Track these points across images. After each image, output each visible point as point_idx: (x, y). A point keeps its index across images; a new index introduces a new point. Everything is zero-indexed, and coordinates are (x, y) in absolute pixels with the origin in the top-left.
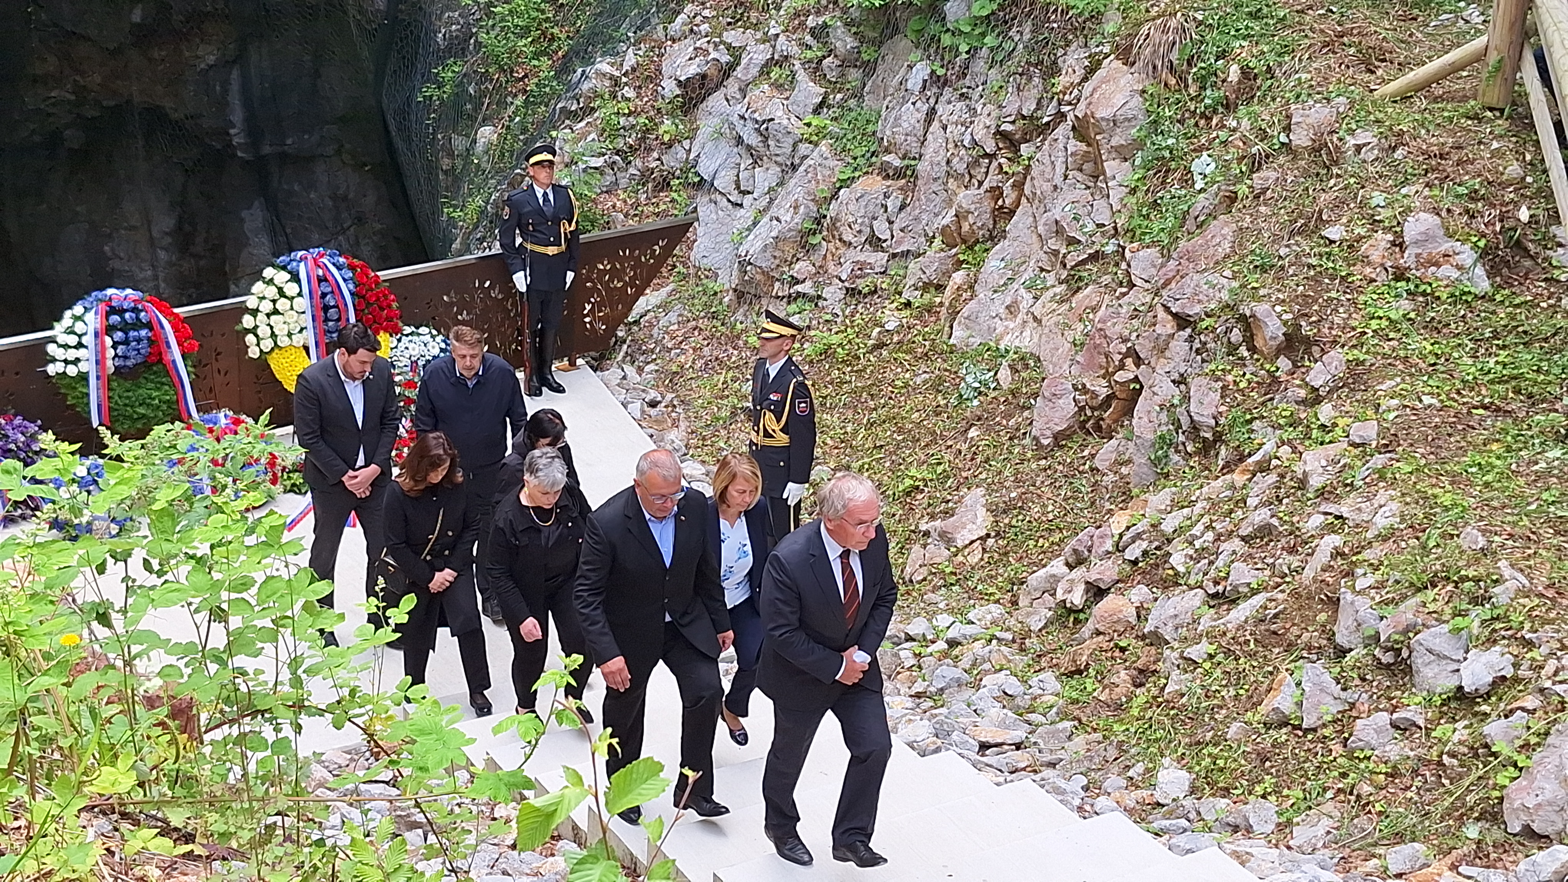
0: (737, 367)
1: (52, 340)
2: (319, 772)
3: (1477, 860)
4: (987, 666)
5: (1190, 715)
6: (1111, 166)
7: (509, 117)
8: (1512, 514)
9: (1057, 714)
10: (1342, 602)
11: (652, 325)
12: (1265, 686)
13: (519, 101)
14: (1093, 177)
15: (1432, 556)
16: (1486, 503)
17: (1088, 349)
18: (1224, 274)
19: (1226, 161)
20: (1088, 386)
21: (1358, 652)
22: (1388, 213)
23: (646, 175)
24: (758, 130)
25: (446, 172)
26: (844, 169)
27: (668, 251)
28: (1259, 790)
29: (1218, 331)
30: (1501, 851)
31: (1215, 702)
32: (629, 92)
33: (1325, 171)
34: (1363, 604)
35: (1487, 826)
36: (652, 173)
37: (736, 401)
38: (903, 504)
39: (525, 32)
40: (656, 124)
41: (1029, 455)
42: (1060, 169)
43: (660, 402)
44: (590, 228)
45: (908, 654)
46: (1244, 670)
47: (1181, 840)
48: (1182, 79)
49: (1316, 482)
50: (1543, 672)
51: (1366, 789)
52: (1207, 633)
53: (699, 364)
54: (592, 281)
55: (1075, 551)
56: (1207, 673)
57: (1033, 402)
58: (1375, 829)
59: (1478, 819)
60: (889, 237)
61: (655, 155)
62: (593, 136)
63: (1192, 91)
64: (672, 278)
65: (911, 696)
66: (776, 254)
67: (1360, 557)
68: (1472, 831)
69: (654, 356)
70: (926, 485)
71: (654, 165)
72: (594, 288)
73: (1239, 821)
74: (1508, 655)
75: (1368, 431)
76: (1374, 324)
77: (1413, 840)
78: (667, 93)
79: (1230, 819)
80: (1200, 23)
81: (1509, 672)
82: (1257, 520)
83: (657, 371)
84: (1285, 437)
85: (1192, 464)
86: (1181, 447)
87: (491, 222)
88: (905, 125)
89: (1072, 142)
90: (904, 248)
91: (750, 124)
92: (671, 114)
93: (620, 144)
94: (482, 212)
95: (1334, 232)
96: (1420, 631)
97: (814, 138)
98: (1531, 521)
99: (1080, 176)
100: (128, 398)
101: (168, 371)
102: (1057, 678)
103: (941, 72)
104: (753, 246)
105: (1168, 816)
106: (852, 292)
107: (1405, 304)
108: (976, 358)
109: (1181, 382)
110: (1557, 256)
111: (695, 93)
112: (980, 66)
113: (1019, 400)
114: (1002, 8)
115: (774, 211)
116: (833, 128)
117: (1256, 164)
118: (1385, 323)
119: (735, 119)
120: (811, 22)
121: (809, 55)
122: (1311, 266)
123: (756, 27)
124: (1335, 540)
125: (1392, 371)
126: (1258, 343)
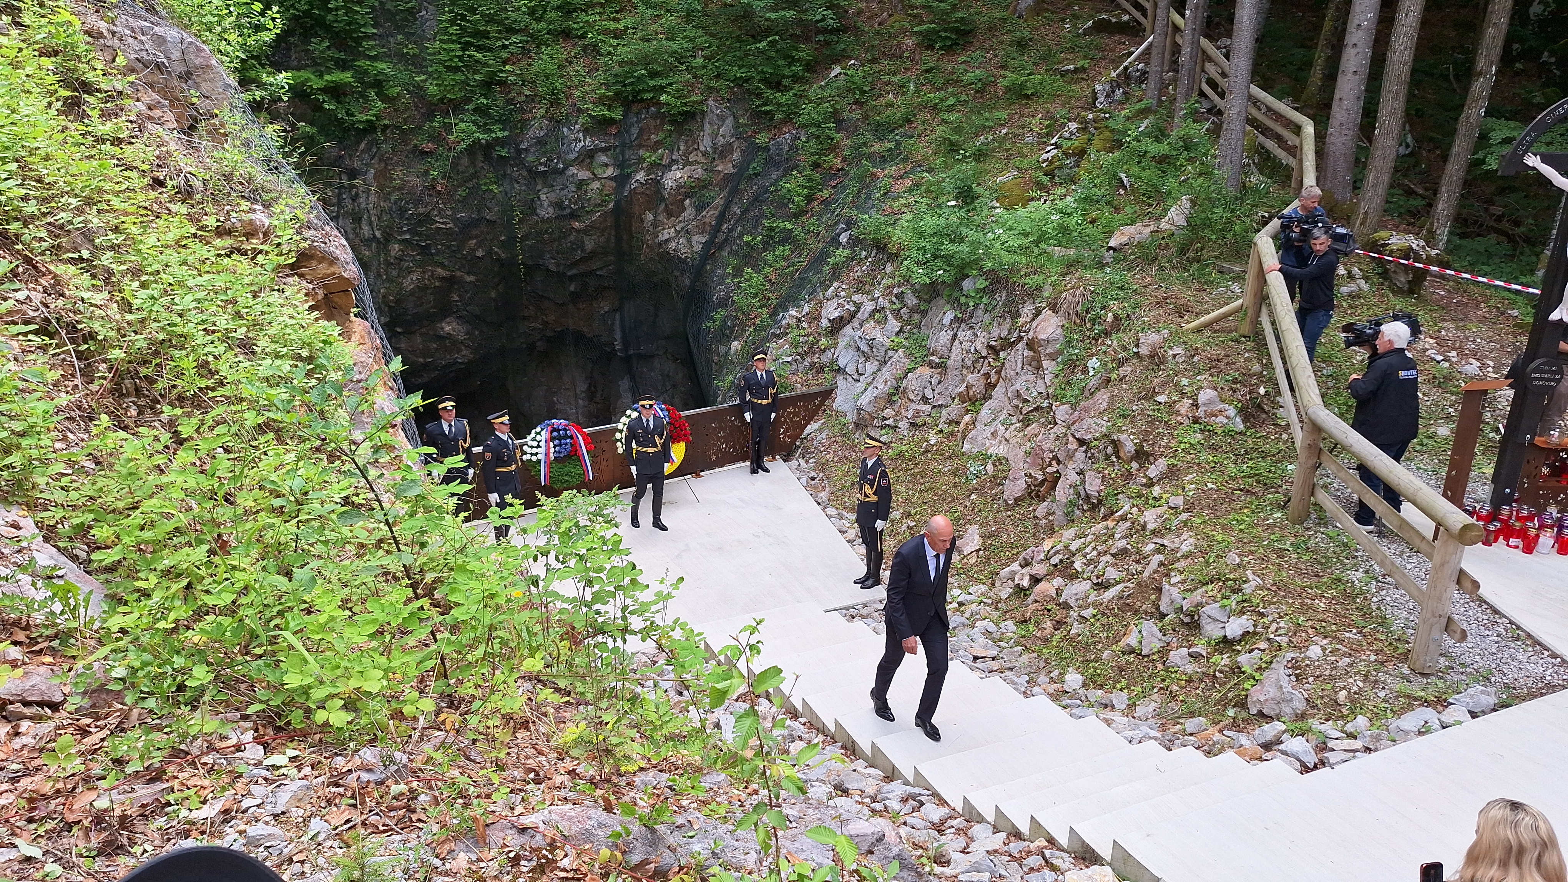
3: (1233, 728)
4: (978, 617)
5: (1083, 646)
6: (1046, 363)
7: (747, 336)
8: (1254, 546)
9: (1014, 642)
10: (1163, 589)
11: (813, 440)
12: (1123, 632)
13: (752, 329)
14: (1036, 368)
15: (1211, 567)
16: (1240, 540)
17: (1035, 456)
20: (1033, 474)
21: (1172, 616)
22: (1188, 389)
23: (812, 365)
24: (868, 344)
25: (716, 364)
26: (910, 363)
27: (822, 403)
30: (1246, 723)
31: (1097, 639)
32: (805, 325)
34: (1175, 591)
35: (1239, 710)
36: (815, 364)
39: (756, 295)
40: (818, 341)
41: (1001, 509)
42: (1020, 365)
43: (816, 478)
46: (1112, 623)
47: (1076, 711)
48: (1083, 320)
49: (1151, 526)
50: (1269, 630)
51: (1175, 688)
52: (1092, 604)
53: (836, 459)
54: (784, 418)
55: (1024, 558)
56: (1092, 624)
57: (1004, 481)
58: (1179, 709)
59: (1234, 706)
60: (932, 397)
61: (817, 355)
62: (787, 346)
63: (1088, 326)
64: (824, 416)
66: (877, 405)
67: (1173, 566)
68: (1231, 712)
69: (814, 455)
71: (816, 360)
72: (785, 421)
73: (1107, 702)
74: (1251, 620)
75: (1178, 501)
76: (1182, 446)
77: (1199, 716)
78: (824, 325)
79: (1104, 701)
80: (1092, 292)
81: (1251, 629)
82: (1120, 545)
83: (815, 462)
84: (1135, 503)
85: (1086, 515)
86: (1080, 507)
88: (941, 342)
89: (1026, 351)
90: (939, 403)
91: (864, 341)
92: (826, 335)
93: (800, 350)
95: (1161, 398)
96: (1204, 607)
97: (896, 348)
99: (1030, 368)
100: (559, 472)
101: (580, 459)
102: (1014, 624)
103: (960, 316)
104: (864, 401)
105: (1070, 698)
106: (913, 425)
107: (1199, 436)
108: (975, 458)
109: (1081, 473)
110: (1280, 412)
111: (838, 325)
112: (980, 312)
113: (997, 481)
114: (991, 284)
115: (874, 384)
116: (905, 343)
117: (1121, 363)
118: (1188, 445)
119: (857, 338)
120: (895, 291)
121: (894, 307)
122: (1149, 416)
123: (868, 293)
124: (1159, 557)
125: (1191, 470)
126: (1121, 454)
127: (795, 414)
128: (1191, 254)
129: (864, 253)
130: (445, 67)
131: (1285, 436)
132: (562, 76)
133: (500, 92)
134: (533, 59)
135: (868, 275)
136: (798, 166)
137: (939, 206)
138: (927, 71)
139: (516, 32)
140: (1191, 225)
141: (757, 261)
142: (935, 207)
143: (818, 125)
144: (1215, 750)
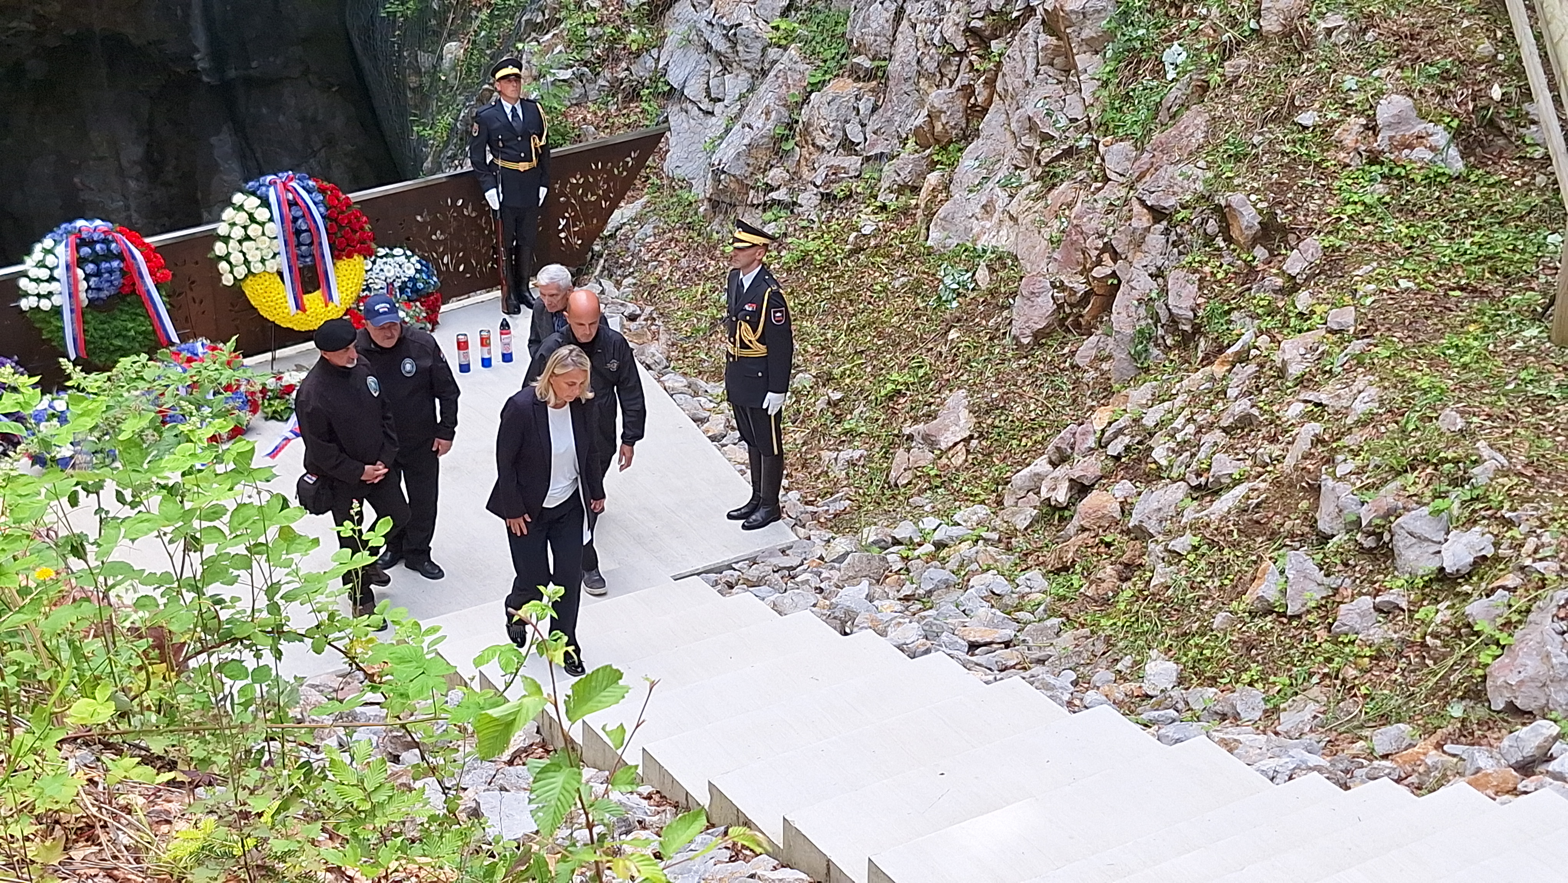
0: (715, 278)
1: (24, 274)
2: (313, 696)
3: (1462, 738)
4: (974, 566)
5: (1176, 607)
6: (1082, 60)
7: (475, 31)
8: (1490, 395)
9: (1045, 611)
10: (1323, 489)
11: (627, 238)
12: (1249, 575)
13: (484, 14)
14: (1065, 71)
15: (1411, 440)
16: (1463, 385)
17: (1065, 246)
18: (1198, 164)
19: (1196, 49)
20: (1066, 283)
21: (1341, 538)
22: (1361, 98)
23: (615, 85)
24: (726, 36)
25: (413, 90)
26: (814, 73)
27: (640, 163)
28: (1245, 677)
29: (1194, 222)
30: (1485, 728)
31: (1201, 593)
32: (594, 2)
33: (1297, 56)
34: (1344, 491)
35: (1472, 704)
36: (622, 84)
37: (715, 312)
38: (886, 409)
40: (622, 33)
41: (1009, 355)
42: (1031, 65)
43: (640, 315)
44: (561, 142)
45: (895, 557)
46: (1228, 560)
47: (1169, 730)
49: (1295, 370)
50: (1523, 550)
51: (1351, 672)
52: (1191, 526)
53: (677, 275)
54: (565, 196)
55: (1057, 448)
56: (1192, 565)
57: (1012, 301)
58: (1361, 711)
59: (1462, 698)
60: (862, 139)
61: (624, 65)
62: (560, 47)
64: (646, 190)
65: (900, 599)
66: (751, 161)
67: (1340, 443)
68: (1456, 710)
69: (631, 270)
70: (908, 389)
71: (622, 75)
72: (568, 203)
73: (1226, 709)
74: (1488, 535)
75: (1346, 317)
76: (1349, 210)
77: (1398, 721)
78: (633, 1)
79: (1218, 708)
81: (1489, 552)
82: (1238, 410)
83: (635, 284)
84: (1263, 326)
85: (1171, 357)
86: (1160, 341)
87: (461, 139)
88: (874, 25)
89: (1042, 36)
90: (877, 150)
91: (718, 30)
92: (638, 23)
93: (588, 55)
94: (452, 129)
95: (1307, 118)
96: (1401, 515)
97: (783, 42)
98: (1509, 401)
99: (1051, 71)
100: (103, 330)
101: (143, 302)
102: (1043, 575)
104: (726, 154)
105: (1157, 708)
106: (827, 197)
107: (1380, 188)
108: (953, 259)
109: (1159, 274)
110: (1530, 133)
111: (661, 1)
113: (998, 300)
115: (745, 118)
116: (802, 31)
117: (1227, 51)
118: (1360, 208)
119: (702, 26)
122: (1284, 154)
124: (1314, 428)
125: (1368, 256)
126: (1235, 233)
131: (1540, 180)
144: (1430, 781)
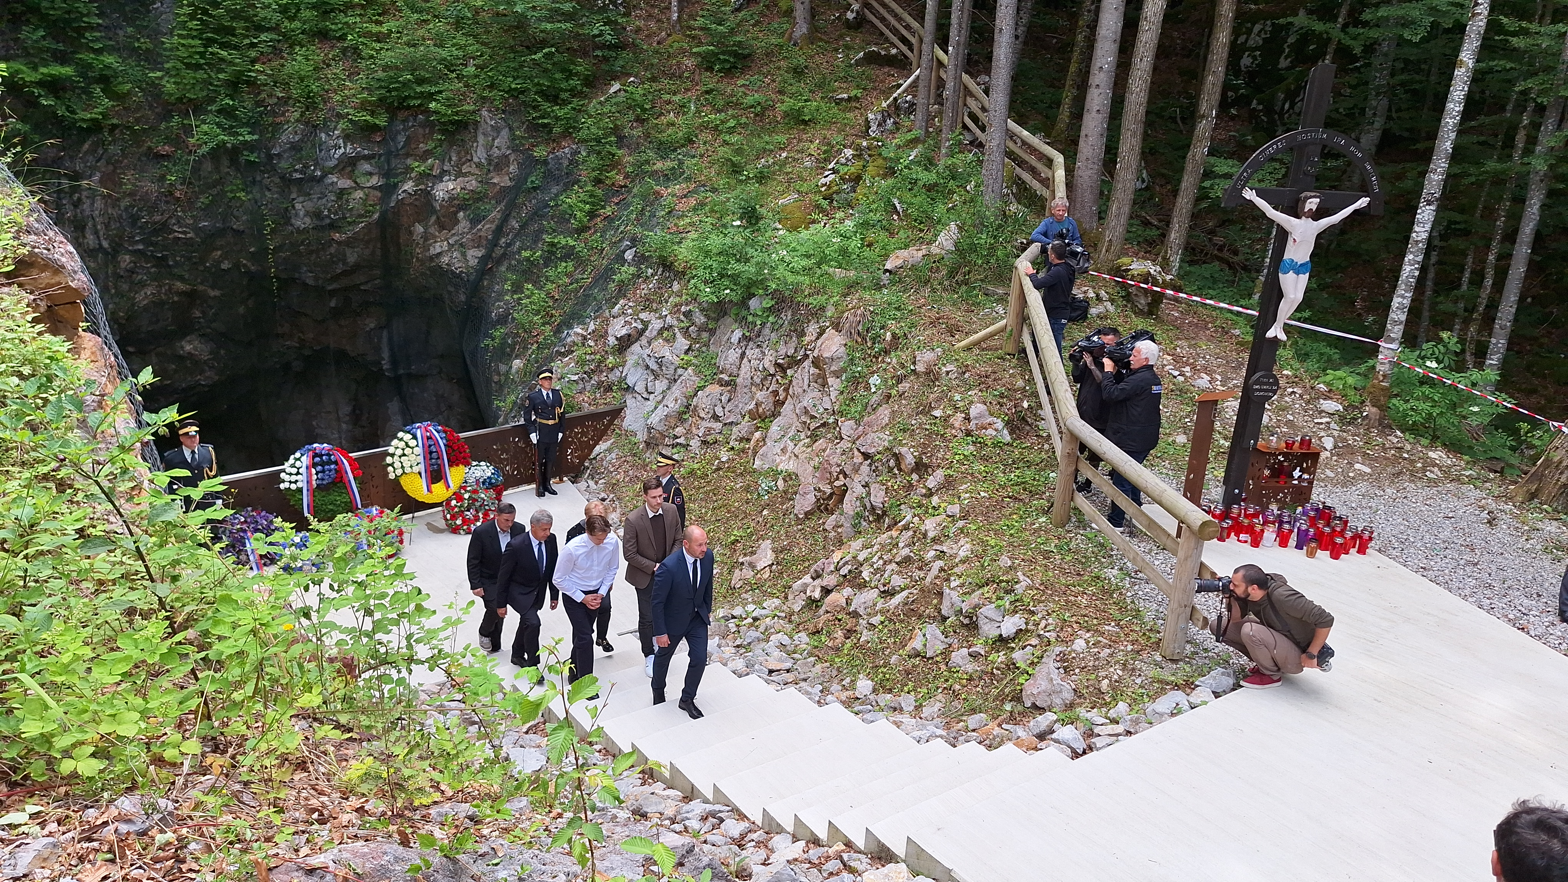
1: (284, 471)
2: (423, 696)
3: (1011, 721)
4: (772, 630)
5: (872, 652)
6: (831, 380)
7: (529, 355)
8: (1024, 549)
9: (807, 653)
10: (944, 594)
11: (602, 460)
12: (908, 636)
13: (535, 346)
14: (823, 386)
15: (986, 570)
16: (1011, 544)
17: (821, 470)
18: (886, 433)
19: (885, 378)
20: (821, 488)
21: (953, 618)
22: (961, 404)
23: (600, 384)
24: (657, 362)
25: (496, 383)
26: (700, 381)
27: (611, 422)
28: (906, 689)
29: (883, 460)
30: (1022, 716)
31: (885, 645)
32: (591, 343)
33: (933, 383)
34: (954, 595)
35: (1016, 703)
36: (603, 383)
38: (730, 550)
39: (538, 313)
40: (605, 359)
41: (793, 523)
42: (806, 382)
45: (732, 627)
46: (898, 629)
47: (868, 716)
48: (864, 339)
49: (931, 534)
50: (1039, 626)
51: (957, 687)
52: (880, 610)
53: (627, 479)
55: (816, 571)
56: (880, 631)
57: (795, 496)
58: (962, 707)
59: (1011, 700)
60: (723, 415)
61: (605, 374)
62: (573, 364)
63: (869, 344)
64: (613, 435)
65: (736, 646)
66: (667, 423)
67: (952, 571)
68: (1008, 707)
69: (604, 476)
70: (742, 539)
71: (604, 379)
72: (572, 441)
73: (896, 705)
74: (1022, 619)
75: (955, 509)
76: (957, 457)
77: (980, 712)
78: (611, 343)
79: (892, 705)
80: (872, 312)
81: (1023, 627)
82: (903, 553)
83: (605, 483)
84: (916, 512)
85: (872, 526)
86: (866, 518)
88: (730, 360)
89: (812, 368)
90: (730, 420)
91: (653, 359)
92: (613, 354)
93: (586, 368)
95: (937, 413)
96: (981, 607)
97: (685, 366)
99: (816, 385)
100: (325, 500)
101: (347, 486)
102: (807, 635)
103: (747, 334)
104: (654, 419)
105: (862, 704)
106: (704, 442)
107: (971, 448)
108: (766, 475)
109: (866, 485)
110: (1041, 424)
111: (625, 343)
112: (766, 331)
113: (788, 496)
114: (777, 303)
115: (665, 402)
116: (694, 361)
117: (900, 380)
118: (962, 457)
119: (645, 356)
120: (683, 309)
121: (682, 325)
122: (926, 429)
123: (656, 311)
124: (940, 563)
125: (966, 480)
126: (903, 467)
127: (583, 434)
128: (959, 277)
129: (650, 271)
130: (185, 64)
131: (1046, 446)
132: (319, 79)
133: (249, 93)
134: (287, 60)
135: (655, 293)
136: (579, 181)
137: (725, 226)
138: (707, 92)
139: (268, 30)
140: (959, 249)
141: (538, 277)
142: (721, 227)
143: (598, 141)
144: (995, 743)
